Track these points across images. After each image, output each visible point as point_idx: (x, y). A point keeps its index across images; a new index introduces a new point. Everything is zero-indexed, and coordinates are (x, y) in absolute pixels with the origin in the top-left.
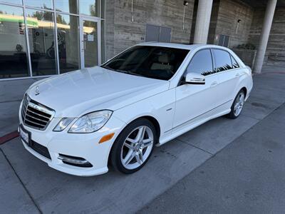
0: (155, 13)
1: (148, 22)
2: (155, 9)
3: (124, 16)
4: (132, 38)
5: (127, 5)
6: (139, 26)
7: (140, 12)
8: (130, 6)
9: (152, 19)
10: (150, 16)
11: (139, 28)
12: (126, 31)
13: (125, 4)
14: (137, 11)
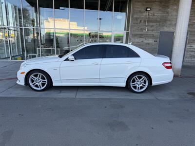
0: (169, 23)
1: (161, 30)
2: (169, 20)
3: (140, 28)
4: (146, 41)
5: (143, 21)
6: (153, 33)
7: (154, 24)
8: (145, 22)
9: (165, 28)
10: (163, 26)
11: (153, 35)
12: (141, 37)
13: (141, 21)
14: (151, 24)
